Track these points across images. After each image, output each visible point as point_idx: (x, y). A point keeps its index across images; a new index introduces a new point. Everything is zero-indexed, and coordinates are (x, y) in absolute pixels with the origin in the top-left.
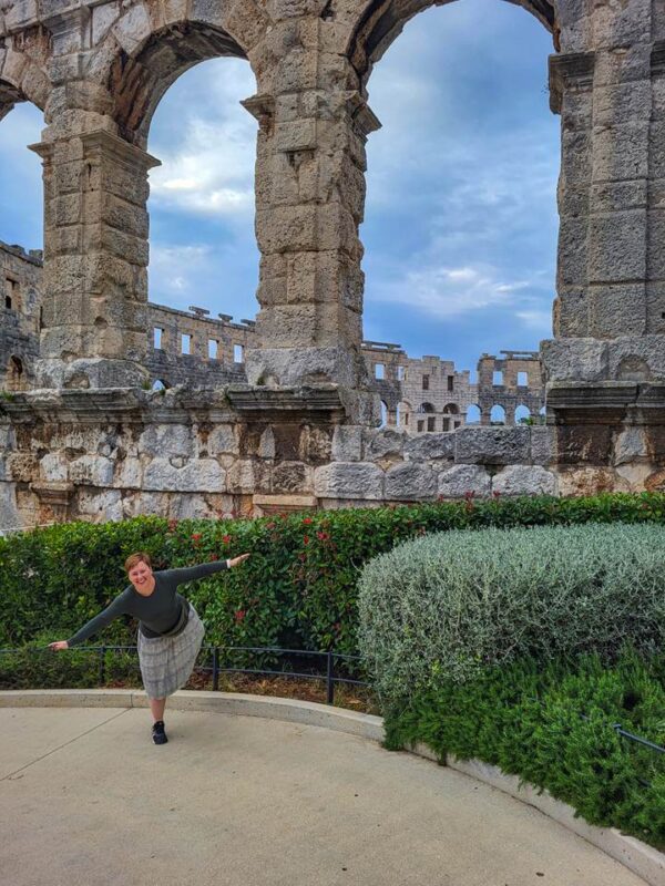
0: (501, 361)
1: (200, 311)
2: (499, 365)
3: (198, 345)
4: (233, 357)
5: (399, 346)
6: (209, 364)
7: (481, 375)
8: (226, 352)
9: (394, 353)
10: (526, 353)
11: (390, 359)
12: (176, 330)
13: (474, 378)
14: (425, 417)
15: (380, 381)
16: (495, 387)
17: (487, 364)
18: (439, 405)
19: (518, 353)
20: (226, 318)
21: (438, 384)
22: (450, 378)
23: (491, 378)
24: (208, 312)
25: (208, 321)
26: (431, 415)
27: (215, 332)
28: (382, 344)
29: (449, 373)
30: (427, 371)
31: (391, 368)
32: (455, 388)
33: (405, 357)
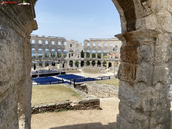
0: (89, 41)
7: (84, 44)
9: (63, 39)
10: (95, 39)
15: (60, 45)
17: (86, 41)
18: (74, 50)
21: (74, 46)
23: (87, 45)
26: (72, 53)
28: (60, 37)
29: (77, 43)
31: (62, 43)
32: (78, 47)
33: (66, 40)
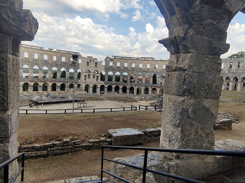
0: (112, 59)
2: (111, 60)
5: (79, 53)
7: (106, 63)
10: (120, 57)
13: (104, 64)
14: (87, 74)
16: (110, 66)
17: (108, 60)
18: (92, 71)
19: (118, 57)
21: (92, 65)
23: (109, 64)
26: (89, 74)
28: (73, 52)
29: (95, 62)
30: (89, 61)
32: (97, 66)
33: (81, 56)
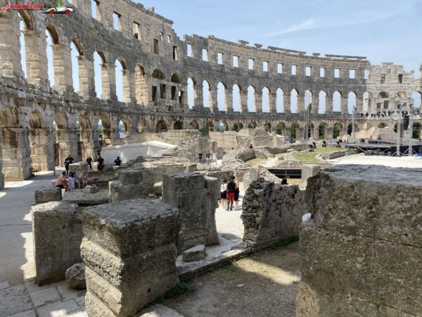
1: (244, 42)
3: (242, 62)
4: (262, 68)
6: (249, 73)
8: (258, 66)
9: (363, 62)
11: (359, 66)
12: (230, 53)
13: (418, 75)
14: (382, 100)
15: (353, 79)
18: (392, 93)
20: (259, 46)
21: (391, 80)
22: (400, 76)
24: (248, 43)
25: (249, 48)
26: (386, 99)
27: (252, 54)
28: (354, 57)
29: (399, 73)
31: (360, 72)
32: (403, 82)
33: (369, 64)
